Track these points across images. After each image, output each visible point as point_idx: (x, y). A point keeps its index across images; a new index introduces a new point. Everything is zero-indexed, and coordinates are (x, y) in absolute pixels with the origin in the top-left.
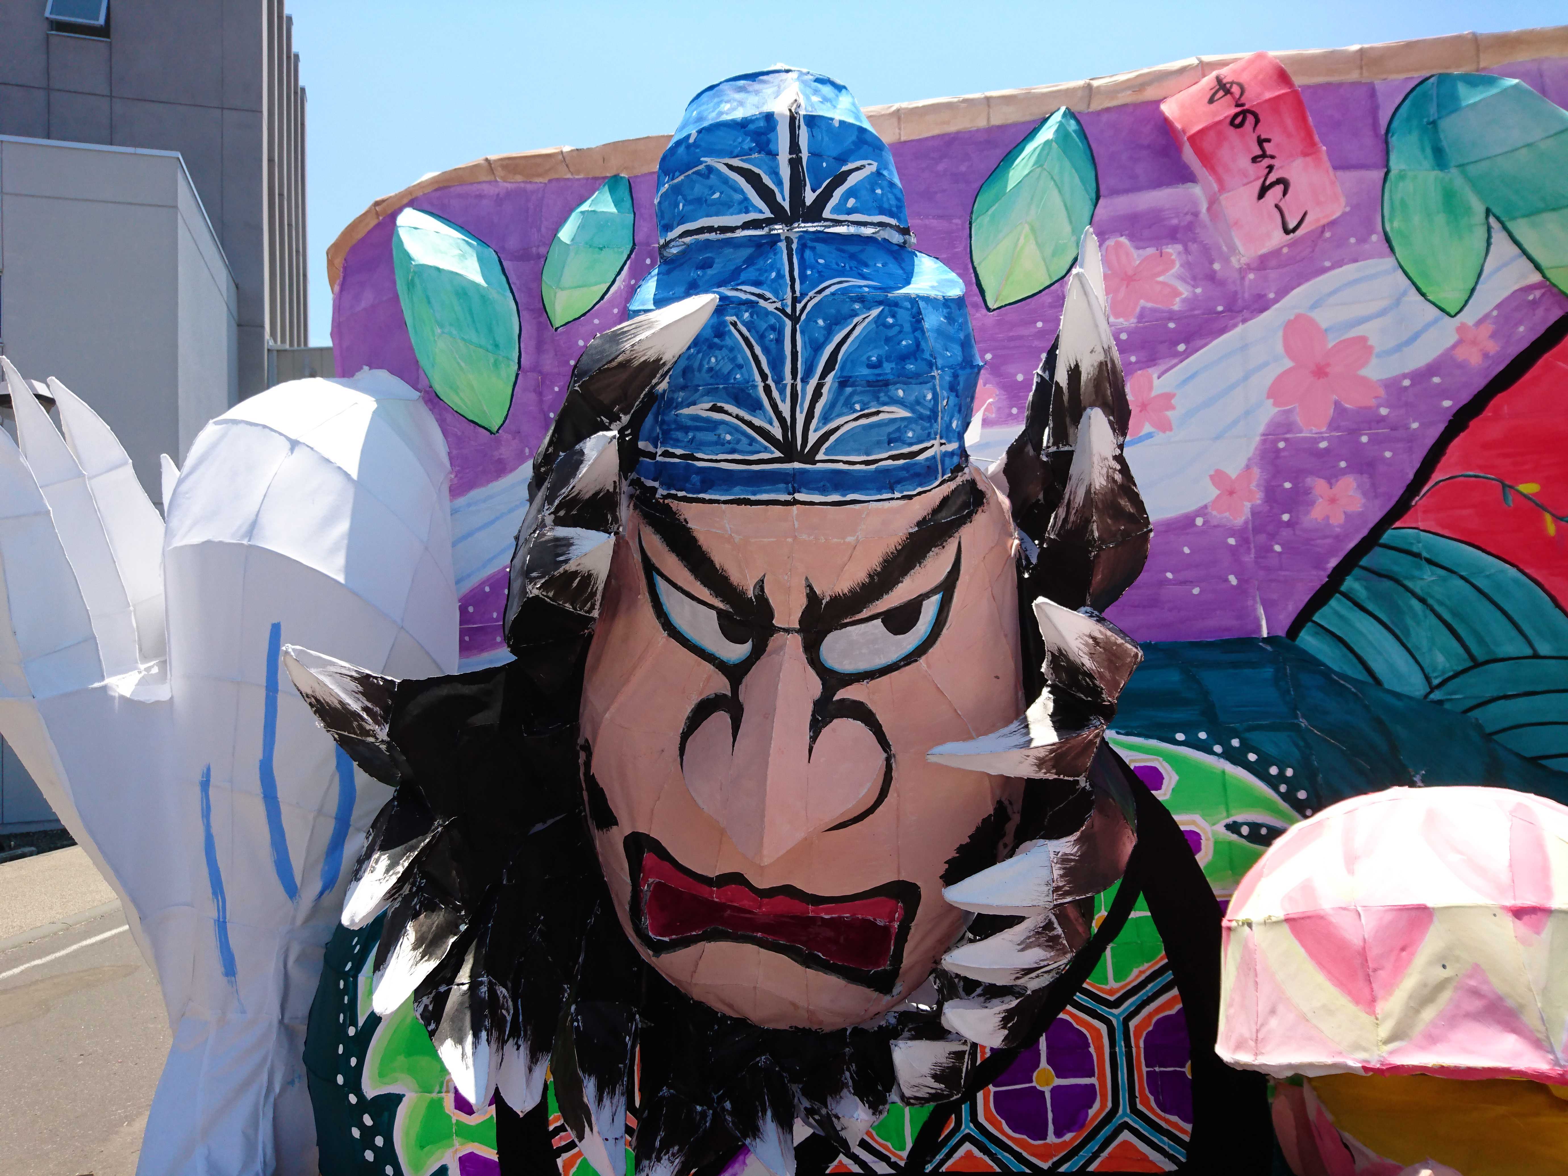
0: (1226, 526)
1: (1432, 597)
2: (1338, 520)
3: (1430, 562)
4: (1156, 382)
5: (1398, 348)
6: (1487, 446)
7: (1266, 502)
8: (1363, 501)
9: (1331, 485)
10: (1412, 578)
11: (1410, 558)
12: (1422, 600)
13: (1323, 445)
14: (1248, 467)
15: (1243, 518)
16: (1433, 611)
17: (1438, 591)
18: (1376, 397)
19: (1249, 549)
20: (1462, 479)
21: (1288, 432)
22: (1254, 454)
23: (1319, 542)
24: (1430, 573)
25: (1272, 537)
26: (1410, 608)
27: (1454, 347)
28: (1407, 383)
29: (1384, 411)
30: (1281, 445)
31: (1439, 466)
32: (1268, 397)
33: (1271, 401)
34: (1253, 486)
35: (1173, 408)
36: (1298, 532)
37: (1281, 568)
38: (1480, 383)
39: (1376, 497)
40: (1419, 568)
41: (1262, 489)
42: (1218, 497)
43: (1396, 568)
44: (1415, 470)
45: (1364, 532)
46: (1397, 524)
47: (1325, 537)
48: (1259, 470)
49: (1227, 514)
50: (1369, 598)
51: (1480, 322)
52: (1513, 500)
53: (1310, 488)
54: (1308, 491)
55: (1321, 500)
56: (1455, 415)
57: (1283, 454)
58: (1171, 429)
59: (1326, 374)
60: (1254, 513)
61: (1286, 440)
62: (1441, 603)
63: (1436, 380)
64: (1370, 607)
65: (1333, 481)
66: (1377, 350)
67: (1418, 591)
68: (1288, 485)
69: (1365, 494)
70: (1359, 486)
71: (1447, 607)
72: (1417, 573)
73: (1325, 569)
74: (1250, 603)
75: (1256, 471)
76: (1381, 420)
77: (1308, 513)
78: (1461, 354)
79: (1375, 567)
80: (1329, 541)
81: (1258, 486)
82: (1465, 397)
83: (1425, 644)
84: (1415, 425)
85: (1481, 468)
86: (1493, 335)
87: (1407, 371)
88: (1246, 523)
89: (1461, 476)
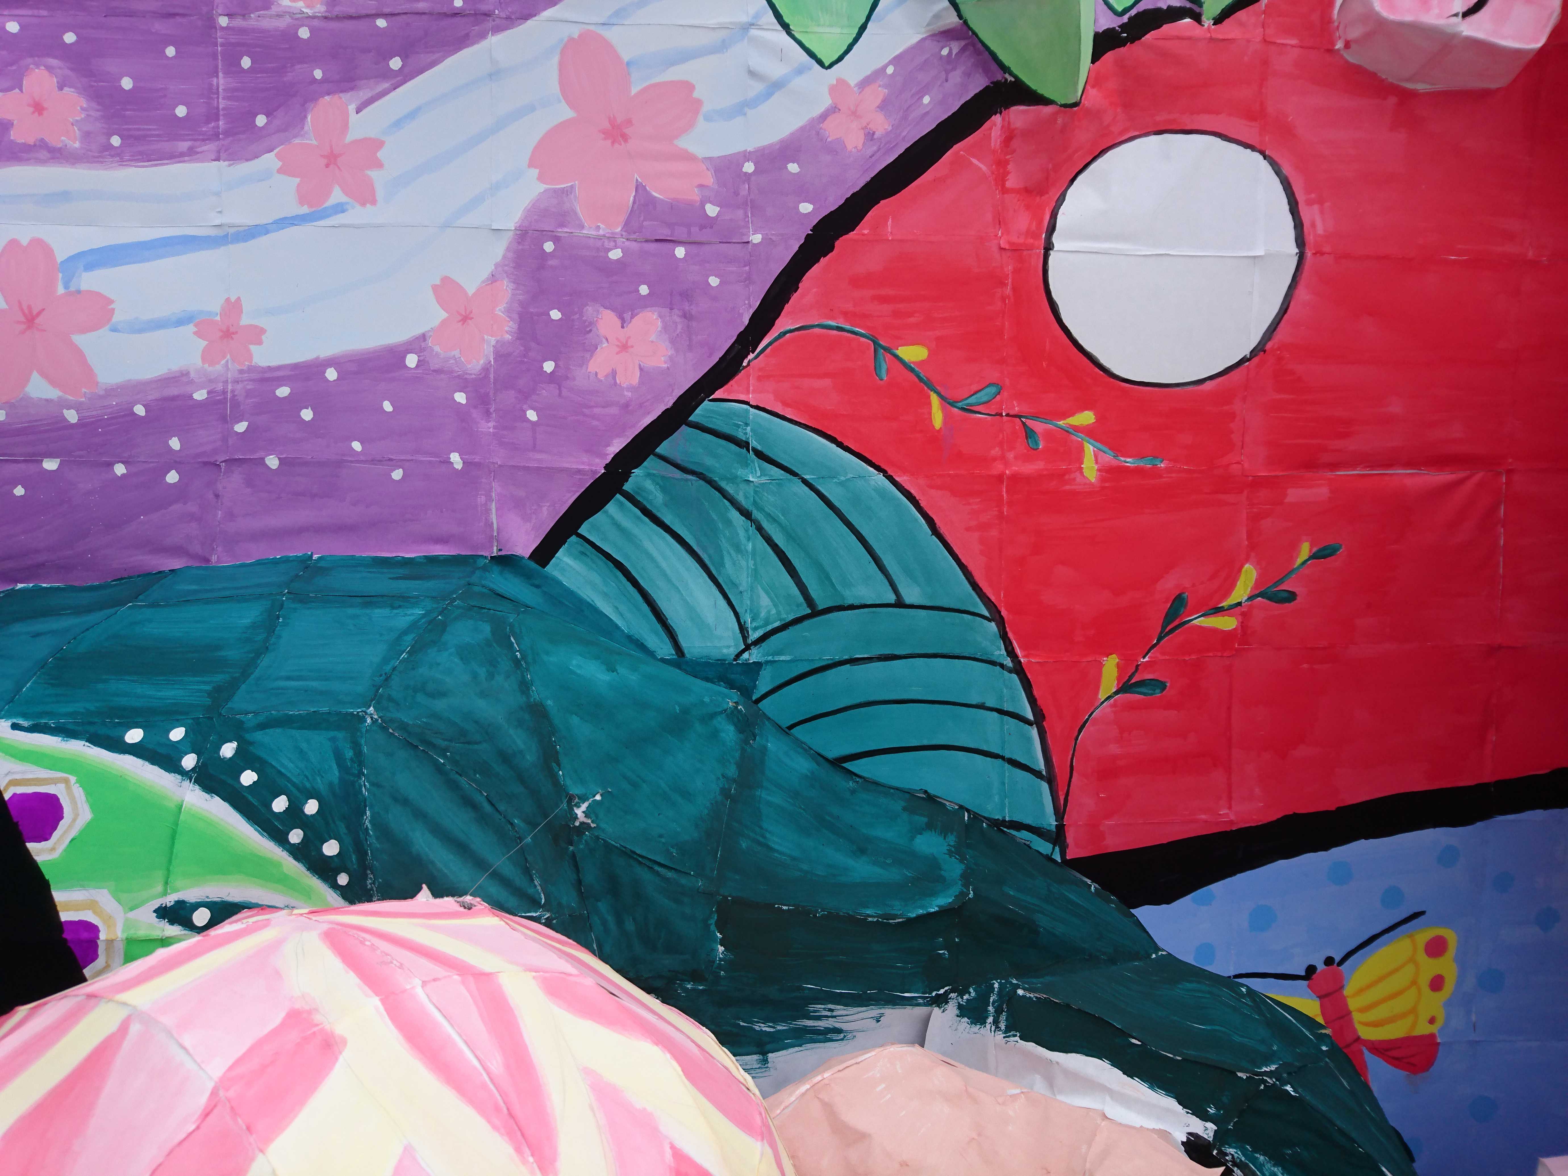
0: (452, 372)
1: (761, 509)
2: (629, 378)
3: (760, 455)
4: (353, 117)
5: (741, 109)
6: (856, 282)
7: (518, 338)
8: (671, 352)
9: (623, 323)
10: (733, 479)
11: (733, 447)
12: (746, 514)
13: (615, 254)
14: (493, 278)
15: (482, 362)
16: (760, 529)
17: (770, 501)
18: (701, 186)
19: (488, 413)
20: (817, 330)
21: (562, 225)
22: (504, 257)
23: (597, 411)
24: (759, 474)
25: (526, 397)
26: (728, 523)
27: (824, 117)
28: (749, 167)
29: (712, 210)
30: (549, 247)
31: (787, 307)
32: (532, 164)
33: (535, 172)
34: (500, 310)
35: (379, 165)
36: (565, 392)
37: (534, 448)
38: (857, 180)
39: (690, 347)
40: (745, 464)
41: (516, 316)
42: (444, 323)
43: (709, 462)
44: (752, 311)
45: (669, 402)
46: (718, 394)
47: (607, 405)
48: (511, 286)
49: (456, 353)
50: (666, 505)
51: (865, 83)
52: (888, 371)
53: (591, 324)
54: (587, 328)
55: (605, 345)
56: (815, 228)
57: (552, 262)
58: (374, 202)
59: (625, 138)
60: (501, 356)
61: (556, 240)
62: (774, 520)
63: (793, 168)
64: (668, 519)
65: (627, 316)
66: (706, 108)
67: (740, 498)
68: (555, 315)
69: (673, 341)
70: (665, 328)
71: (780, 524)
72: (741, 472)
73: (604, 455)
74: (482, 499)
75: (506, 287)
76: (708, 223)
77: (584, 362)
78: (833, 130)
79: (679, 458)
80: (614, 410)
81: (508, 311)
82: (834, 201)
83: (744, 580)
84: (757, 238)
85: (846, 315)
86: (884, 106)
87: (750, 148)
88: (486, 369)
89: (818, 326)
